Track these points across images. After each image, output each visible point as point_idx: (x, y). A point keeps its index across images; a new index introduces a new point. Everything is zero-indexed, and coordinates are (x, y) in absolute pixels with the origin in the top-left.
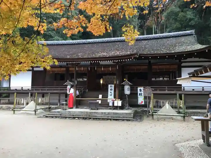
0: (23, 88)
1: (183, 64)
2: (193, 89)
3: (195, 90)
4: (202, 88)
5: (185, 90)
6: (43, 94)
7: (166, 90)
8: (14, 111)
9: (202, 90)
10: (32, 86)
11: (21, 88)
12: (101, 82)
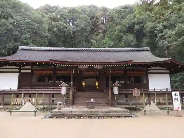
0: (12, 89)
1: (149, 71)
2: (161, 90)
3: (162, 90)
4: (166, 89)
5: (156, 90)
6: (30, 94)
7: (142, 91)
8: (11, 112)
9: (166, 90)
10: (18, 87)
11: (9, 89)
12: (83, 84)
